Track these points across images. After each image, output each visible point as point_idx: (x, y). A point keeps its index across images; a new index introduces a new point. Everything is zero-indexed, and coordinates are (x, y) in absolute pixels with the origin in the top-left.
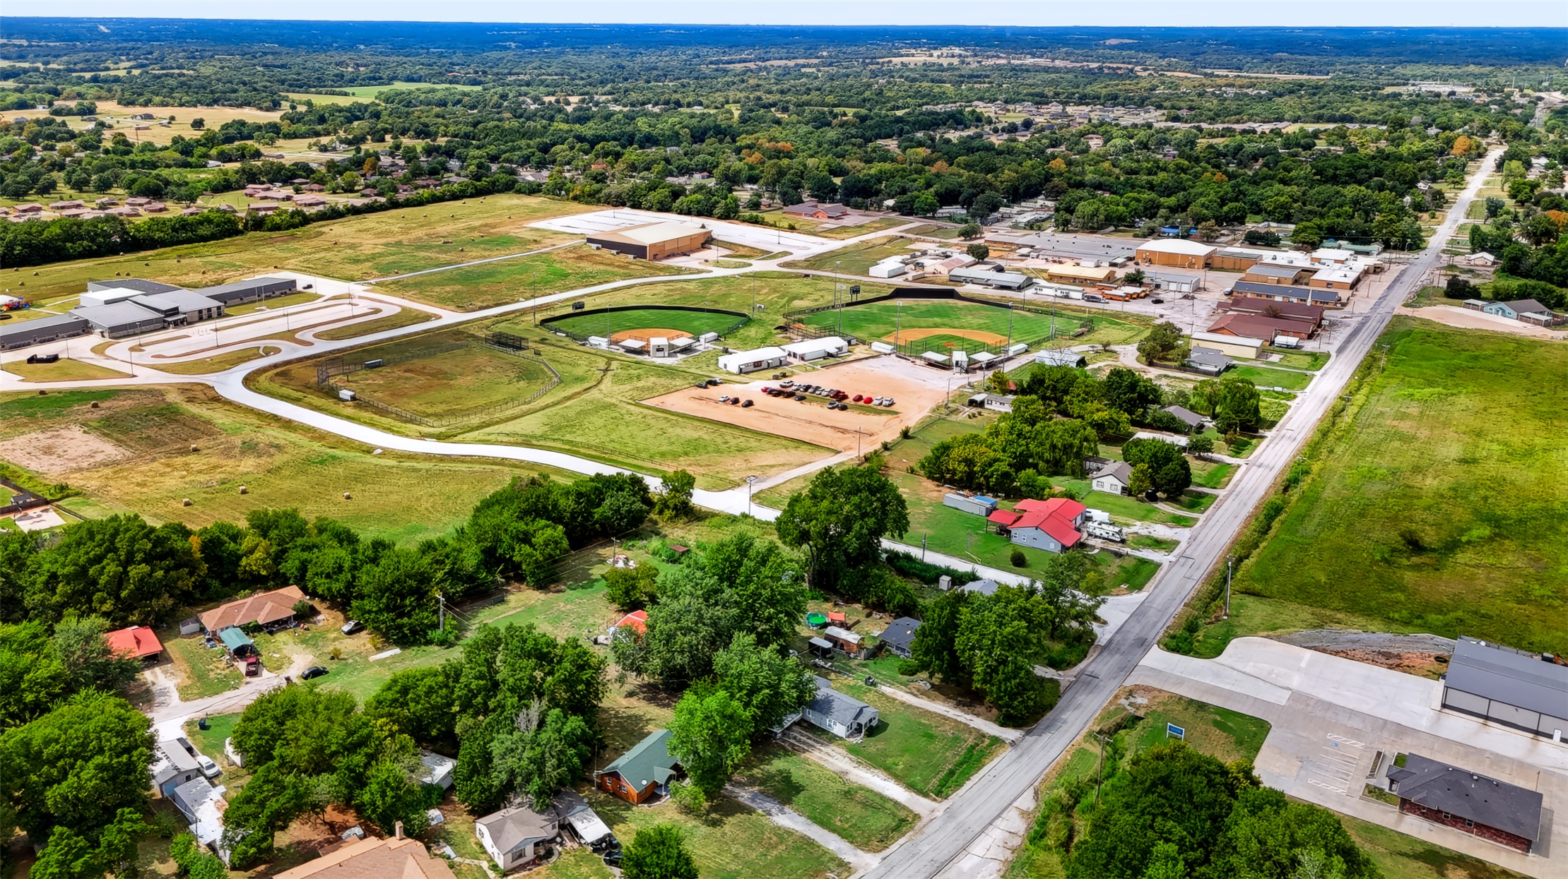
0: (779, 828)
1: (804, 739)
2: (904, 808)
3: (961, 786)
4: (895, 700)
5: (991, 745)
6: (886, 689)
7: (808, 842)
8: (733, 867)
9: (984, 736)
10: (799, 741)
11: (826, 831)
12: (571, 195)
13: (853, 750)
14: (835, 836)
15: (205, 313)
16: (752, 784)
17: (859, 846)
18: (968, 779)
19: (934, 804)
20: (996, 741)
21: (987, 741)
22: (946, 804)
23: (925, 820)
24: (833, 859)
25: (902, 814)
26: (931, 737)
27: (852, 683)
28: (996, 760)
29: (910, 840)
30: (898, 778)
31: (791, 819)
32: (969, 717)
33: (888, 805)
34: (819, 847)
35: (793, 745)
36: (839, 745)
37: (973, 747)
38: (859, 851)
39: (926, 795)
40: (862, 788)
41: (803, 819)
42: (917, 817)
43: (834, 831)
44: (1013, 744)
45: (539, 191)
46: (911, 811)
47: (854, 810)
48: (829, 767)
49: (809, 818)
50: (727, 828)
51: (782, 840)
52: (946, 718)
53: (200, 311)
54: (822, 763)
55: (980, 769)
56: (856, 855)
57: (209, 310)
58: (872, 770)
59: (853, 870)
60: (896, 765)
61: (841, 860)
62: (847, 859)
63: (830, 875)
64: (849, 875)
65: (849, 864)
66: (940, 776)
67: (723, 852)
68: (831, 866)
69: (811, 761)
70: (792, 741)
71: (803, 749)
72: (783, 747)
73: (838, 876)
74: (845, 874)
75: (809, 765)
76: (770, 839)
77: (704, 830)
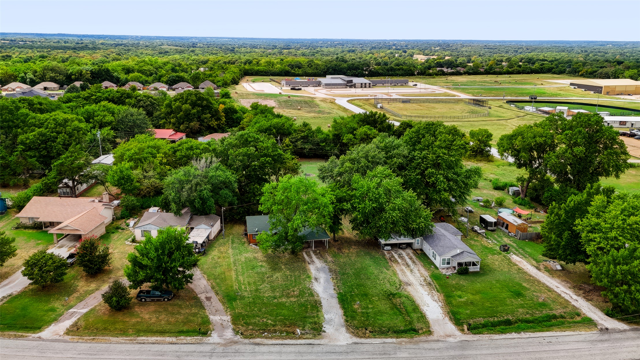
0: (310, 289)
1: (406, 257)
2: (426, 322)
4: (516, 265)
5: (578, 322)
8: (245, 294)
9: (579, 315)
10: (401, 258)
11: (339, 306)
12: (580, 73)
13: (436, 277)
14: (339, 312)
15: (363, 85)
17: (348, 326)
18: (517, 332)
19: (457, 332)
20: (589, 323)
21: (577, 319)
22: (470, 337)
23: (433, 338)
24: (317, 323)
25: (418, 325)
26: (518, 294)
28: (568, 333)
29: (400, 343)
30: (449, 304)
31: (325, 289)
32: (577, 298)
33: (414, 316)
34: (318, 311)
35: (393, 257)
36: (428, 270)
37: (555, 317)
38: (344, 329)
39: (458, 322)
40: (409, 298)
41: (333, 292)
42: (430, 332)
43: (344, 309)
44: (605, 330)
45: (564, 72)
46: (429, 327)
47: (382, 305)
48: (401, 277)
49: (339, 294)
50: (278, 274)
51: (300, 296)
52: (551, 291)
53: (362, 84)
54: (399, 272)
55: (541, 331)
56: (337, 330)
57: (365, 84)
58: (433, 291)
59: (320, 337)
60: (460, 297)
61: (321, 327)
62: (328, 328)
63: (298, 330)
64: (311, 339)
65: (324, 332)
66: (491, 320)
67: (253, 284)
68: (307, 326)
69: (392, 269)
70: (395, 255)
71: (397, 261)
72: (384, 255)
73: (303, 334)
74: (309, 336)
75: (388, 270)
76: (293, 291)
77: (263, 270)
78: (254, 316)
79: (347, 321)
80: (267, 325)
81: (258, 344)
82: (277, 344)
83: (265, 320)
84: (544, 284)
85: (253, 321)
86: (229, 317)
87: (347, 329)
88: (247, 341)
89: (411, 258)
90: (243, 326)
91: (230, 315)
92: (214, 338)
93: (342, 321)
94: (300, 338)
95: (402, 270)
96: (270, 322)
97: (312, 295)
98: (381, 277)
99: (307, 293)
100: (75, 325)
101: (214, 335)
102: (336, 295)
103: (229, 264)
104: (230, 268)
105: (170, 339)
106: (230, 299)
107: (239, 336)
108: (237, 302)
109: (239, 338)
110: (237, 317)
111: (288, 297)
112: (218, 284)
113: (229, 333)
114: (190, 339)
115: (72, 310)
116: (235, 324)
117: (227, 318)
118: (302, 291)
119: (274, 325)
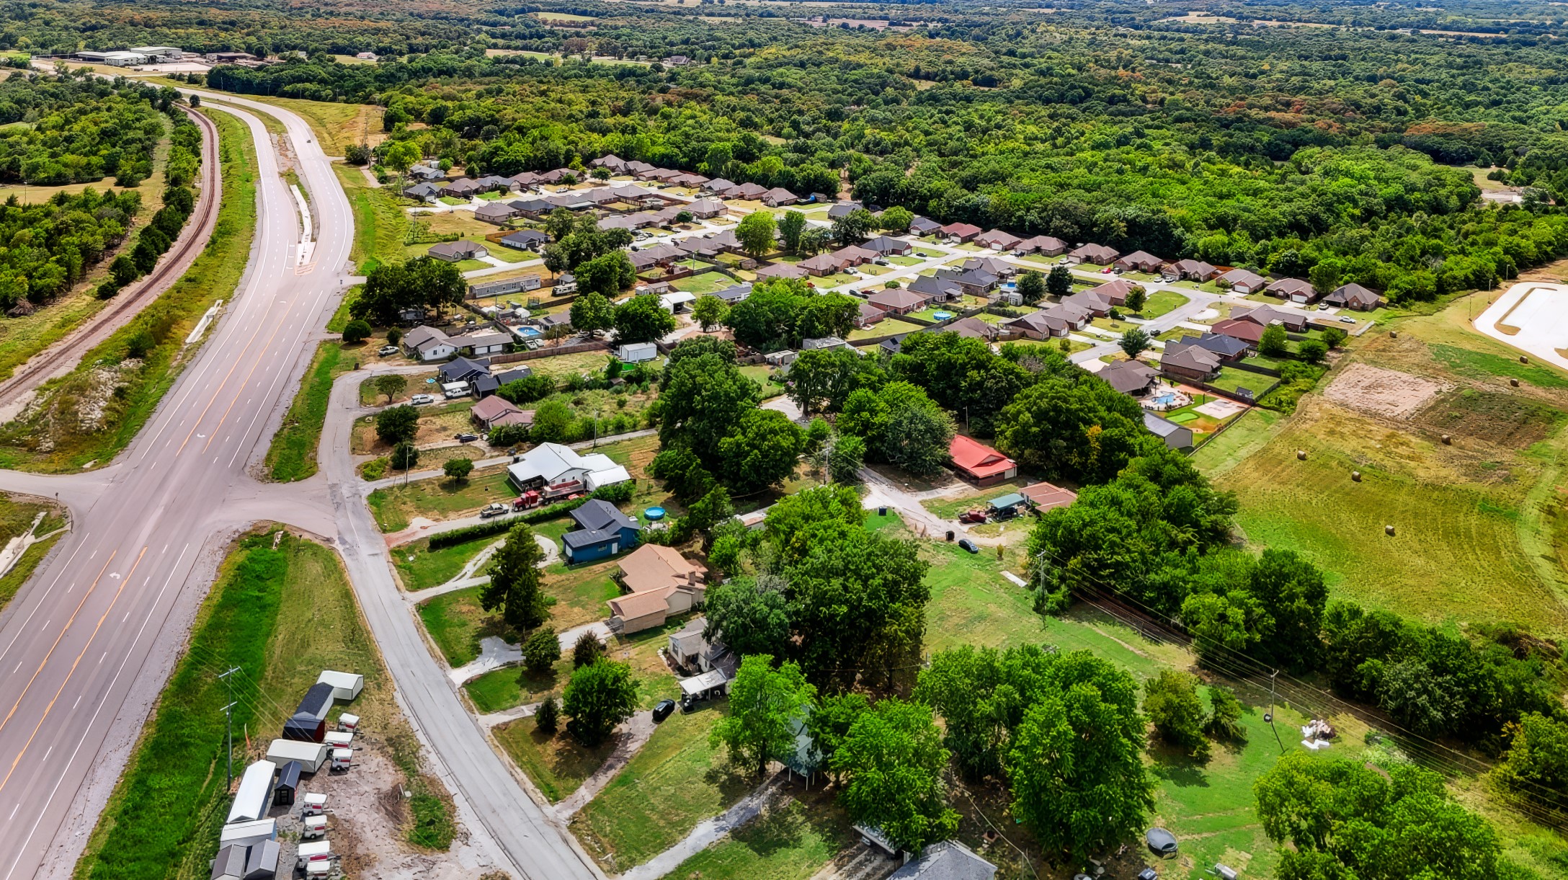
0: (693, 825)
1: (868, 869)
7: (663, 844)
11: (681, 863)
14: (670, 868)
16: (773, 809)
24: (633, 862)
31: (705, 836)
34: (656, 852)
35: (853, 857)
41: (704, 845)
43: (679, 869)
49: (706, 851)
50: (702, 786)
51: (673, 825)
59: (612, 875)
61: (630, 868)
62: (631, 874)
63: (609, 857)
64: (603, 871)
65: (623, 875)
67: (666, 780)
68: (624, 858)
69: (816, 868)
70: (861, 857)
71: (843, 865)
72: (846, 847)
73: (606, 861)
74: (606, 867)
75: (810, 866)
76: (677, 815)
77: (704, 770)
78: (609, 814)
80: (601, 830)
81: (565, 841)
82: (576, 854)
83: (608, 825)
85: (600, 818)
86: (592, 799)
88: (565, 832)
89: (868, 875)
90: (586, 816)
91: (597, 797)
92: (550, 810)
94: (598, 863)
96: (608, 829)
97: (683, 832)
98: (783, 868)
99: (683, 828)
100: (506, 724)
101: (557, 807)
102: (699, 850)
103: (689, 740)
104: (680, 746)
105: (530, 785)
106: (623, 781)
107: (568, 823)
108: (621, 790)
109: (565, 824)
110: (596, 804)
111: (662, 817)
112: (641, 757)
113: (568, 813)
114: (539, 796)
115: (523, 707)
116: (584, 809)
117: (589, 798)
118: (684, 821)
119: (605, 836)
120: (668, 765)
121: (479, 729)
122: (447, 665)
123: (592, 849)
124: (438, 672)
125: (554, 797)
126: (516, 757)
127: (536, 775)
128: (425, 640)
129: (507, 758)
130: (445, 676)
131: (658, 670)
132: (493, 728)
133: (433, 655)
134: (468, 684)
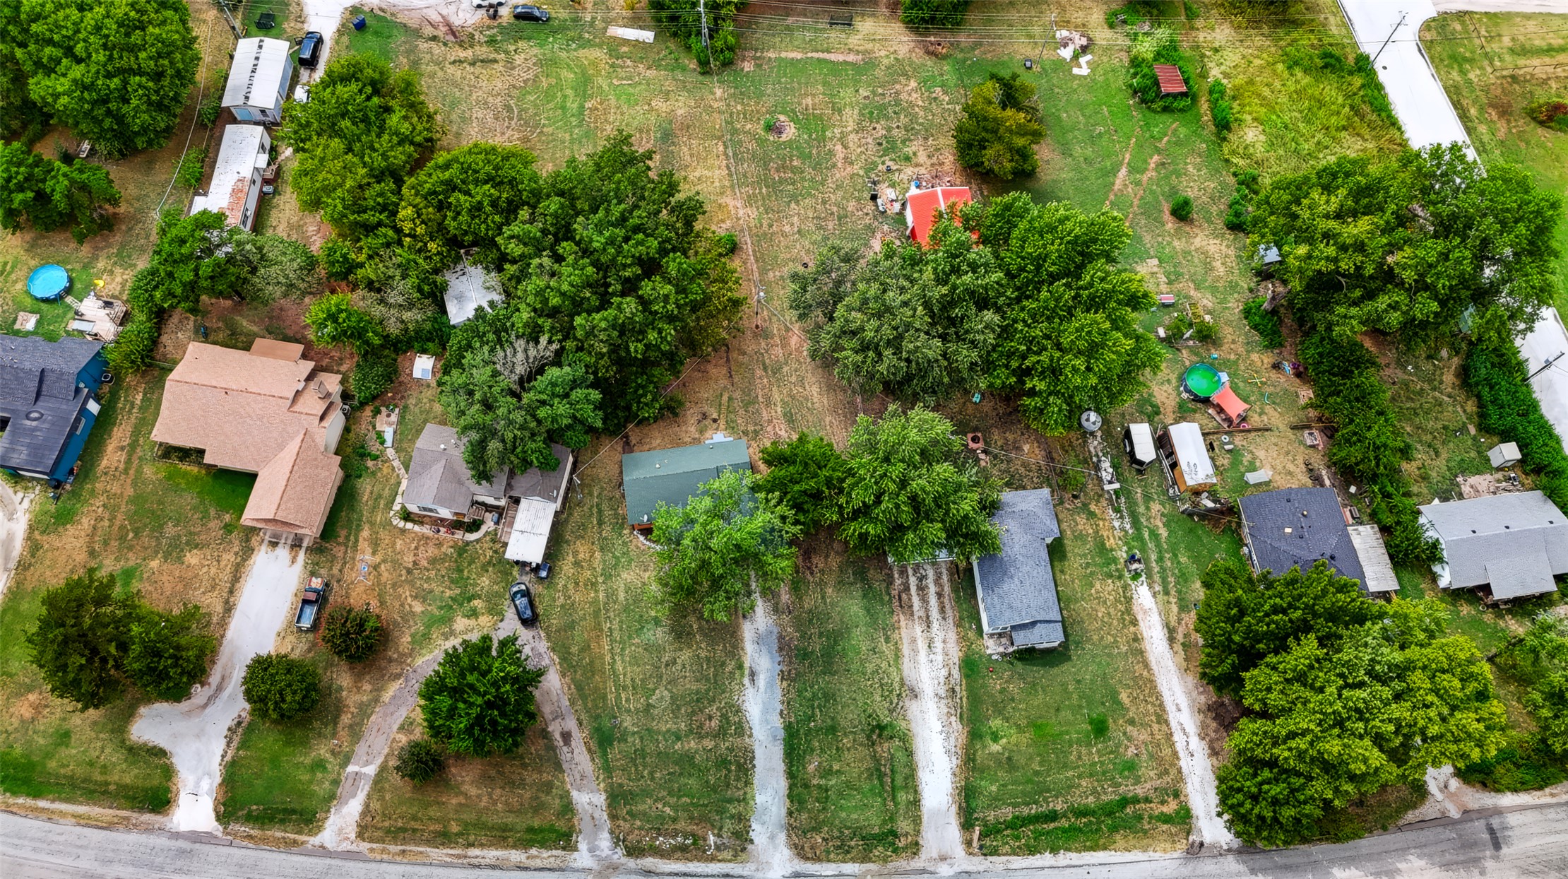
0: (739, 711)
1: (932, 589)
2: (917, 821)
3: (1032, 851)
4: (1134, 622)
5: (1167, 819)
6: (1144, 596)
8: (628, 722)
9: (1176, 794)
10: (922, 589)
11: (783, 767)
13: (971, 666)
14: (782, 784)
17: (791, 829)
18: (1054, 851)
19: (959, 851)
20: (1181, 820)
21: (1171, 807)
22: (978, 864)
23: (917, 863)
24: (742, 819)
25: (904, 825)
26: (1100, 729)
27: (1110, 543)
28: (1136, 855)
30: (970, 762)
31: (766, 710)
32: (1197, 745)
33: (903, 797)
34: (749, 782)
36: (963, 638)
37: (1136, 800)
38: (782, 837)
39: (967, 825)
40: (905, 741)
41: (778, 723)
42: (915, 848)
43: (791, 775)
44: (1197, 850)
46: (918, 833)
47: (854, 762)
48: (906, 665)
49: (788, 727)
50: (685, 655)
51: (721, 733)
52: (1162, 719)
54: (906, 650)
55: (1093, 848)
56: (772, 838)
58: (953, 719)
59: (744, 856)
60: (995, 738)
61: (748, 829)
62: (759, 833)
63: (712, 838)
64: (730, 861)
65: (752, 841)
66: (1025, 811)
67: (643, 688)
68: (728, 825)
69: (896, 636)
70: (913, 581)
71: (911, 607)
72: (890, 582)
73: (718, 848)
74: (727, 854)
75: (887, 640)
76: (710, 718)
77: (659, 635)
78: (646, 793)
79: (790, 814)
80: (661, 818)
81: (649, 873)
82: (676, 874)
83: (660, 806)
84: (1159, 696)
85: (641, 807)
86: (604, 796)
87: (789, 836)
88: (632, 863)
89: (940, 595)
90: (625, 820)
91: (606, 791)
92: (582, 857)
93: (784, 811)
94: (713, 859)
95: (913, 640)
96: (667, 810)
97: (742, 729)
98: (870, 667)
99: (733, 723)
100: (366, 811)
101: (583, 846)
102: (781, 734)
103: (596, 614)
104: (598, 627)
105: (517, 856)
106: (603, 740)
107: (620, 851)
108: (615, 752)
109: (619, 856)
110: (616, 798)
111: (701, 737)
112: (579, 688)
113: (605, 841)
114: (546, 856)
115: (351, 768)
116: (613, 817)
117: (600, 799)
118: (724, 717)
119: (675, 820)
120: (619, 667)
121: (348, 855)
122: (148, 817)
123: (683, 849)
124: (161, 841)
125: (564, 839)
126: (443, 838)
127: (501, 836)
128: (50, 816)
129: (437, 853)
130: (176, 835)
131: (432, 551)
132: (360, 835)
133: (109, 827)
134: (228, 810)
